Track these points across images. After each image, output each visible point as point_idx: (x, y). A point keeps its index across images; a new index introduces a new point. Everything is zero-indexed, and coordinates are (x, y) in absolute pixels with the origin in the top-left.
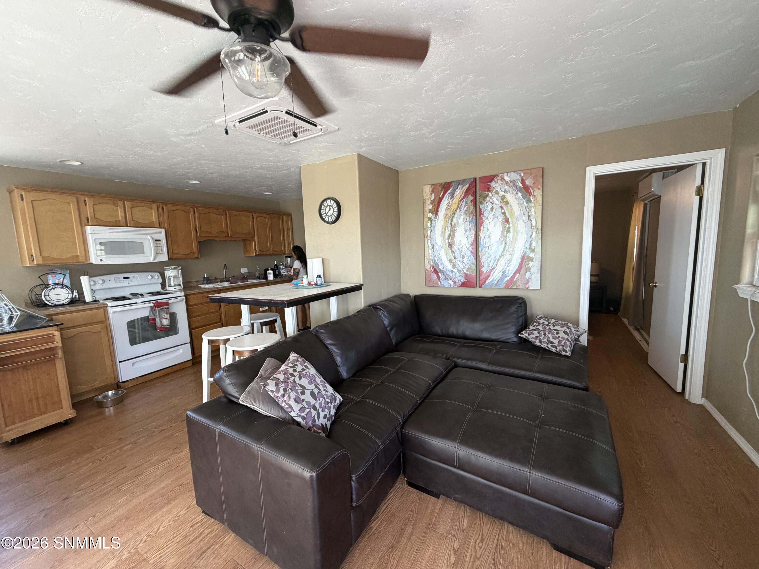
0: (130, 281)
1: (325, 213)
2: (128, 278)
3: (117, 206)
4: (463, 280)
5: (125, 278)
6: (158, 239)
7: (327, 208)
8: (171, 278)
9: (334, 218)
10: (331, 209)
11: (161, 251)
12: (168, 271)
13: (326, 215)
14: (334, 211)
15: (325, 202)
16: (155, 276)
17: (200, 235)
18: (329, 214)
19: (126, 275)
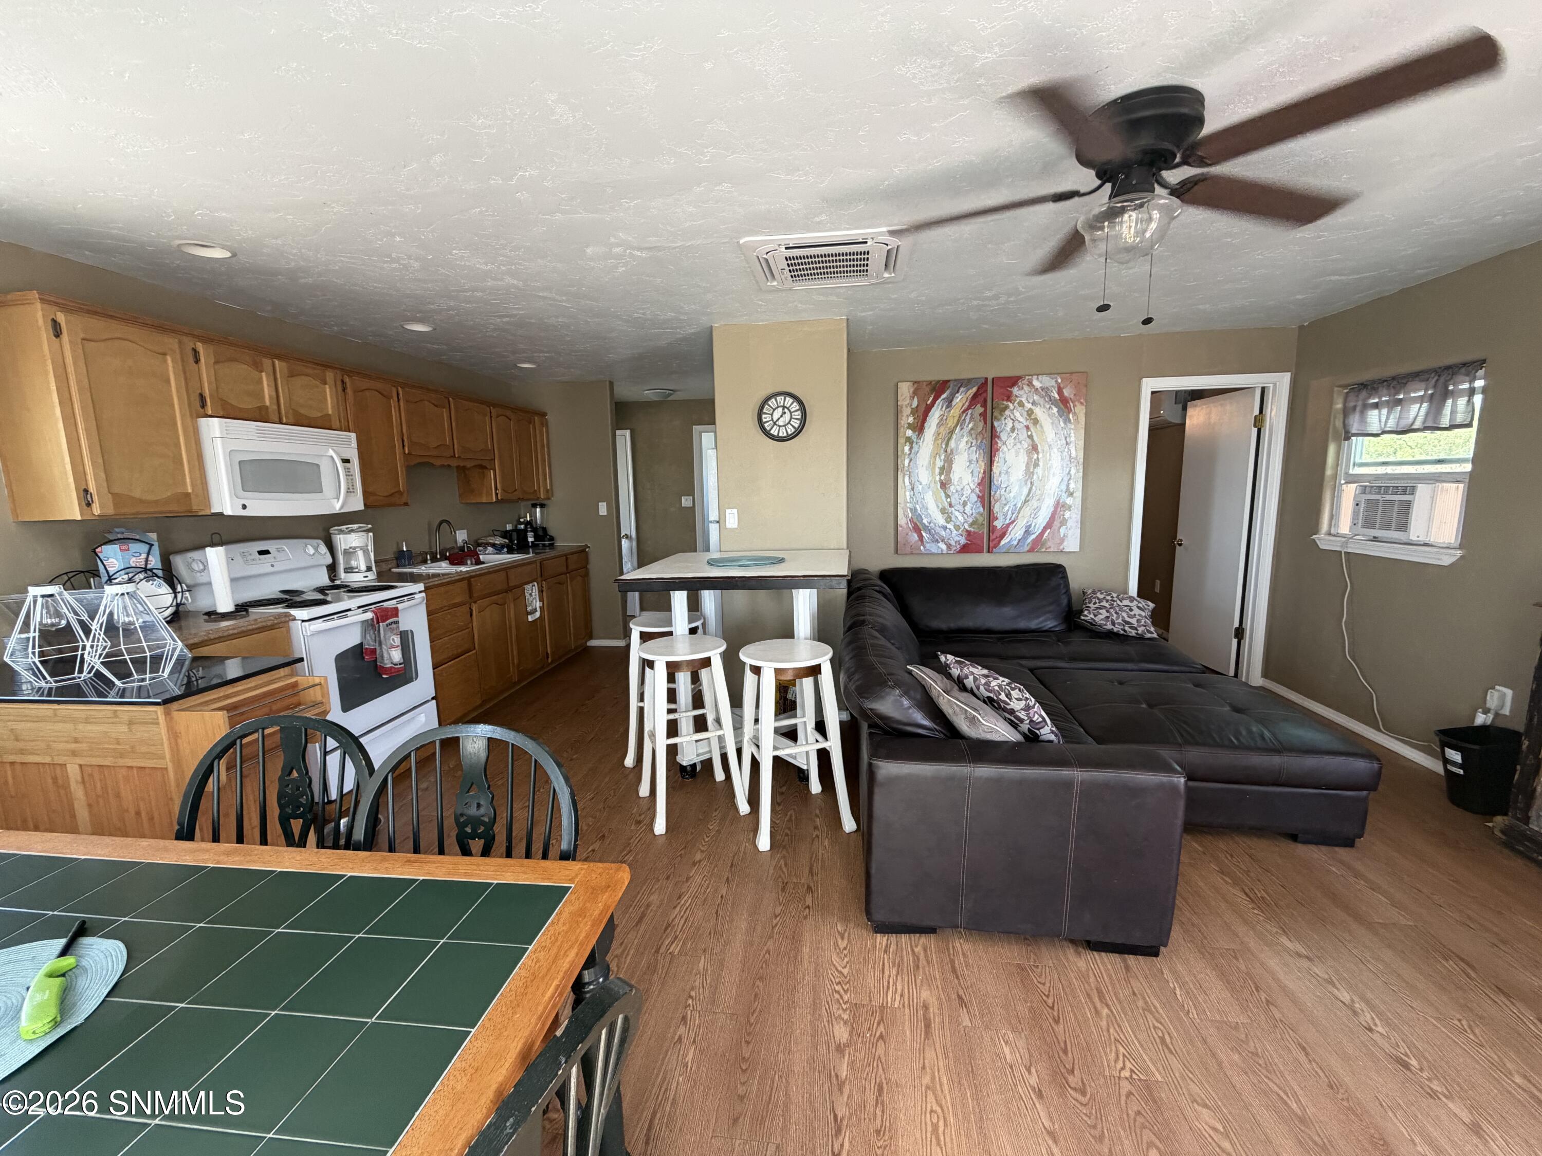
0: (273, 560)
1: (772, 420)
2: (266, 552)
4: (963, 541)
5: (261, 553)
6: (346, 456)
7: (776, 411)
8: (349, 553)
9: (791, 430)
10: (785, 413)
11: (351, 487)
12: (341, 536)
13: (775, 423)
14: (791, 418)
15: (773, 400)
16: (316, 549)
17: (409, 450)
18: (780, 423)
19: (263, 545)
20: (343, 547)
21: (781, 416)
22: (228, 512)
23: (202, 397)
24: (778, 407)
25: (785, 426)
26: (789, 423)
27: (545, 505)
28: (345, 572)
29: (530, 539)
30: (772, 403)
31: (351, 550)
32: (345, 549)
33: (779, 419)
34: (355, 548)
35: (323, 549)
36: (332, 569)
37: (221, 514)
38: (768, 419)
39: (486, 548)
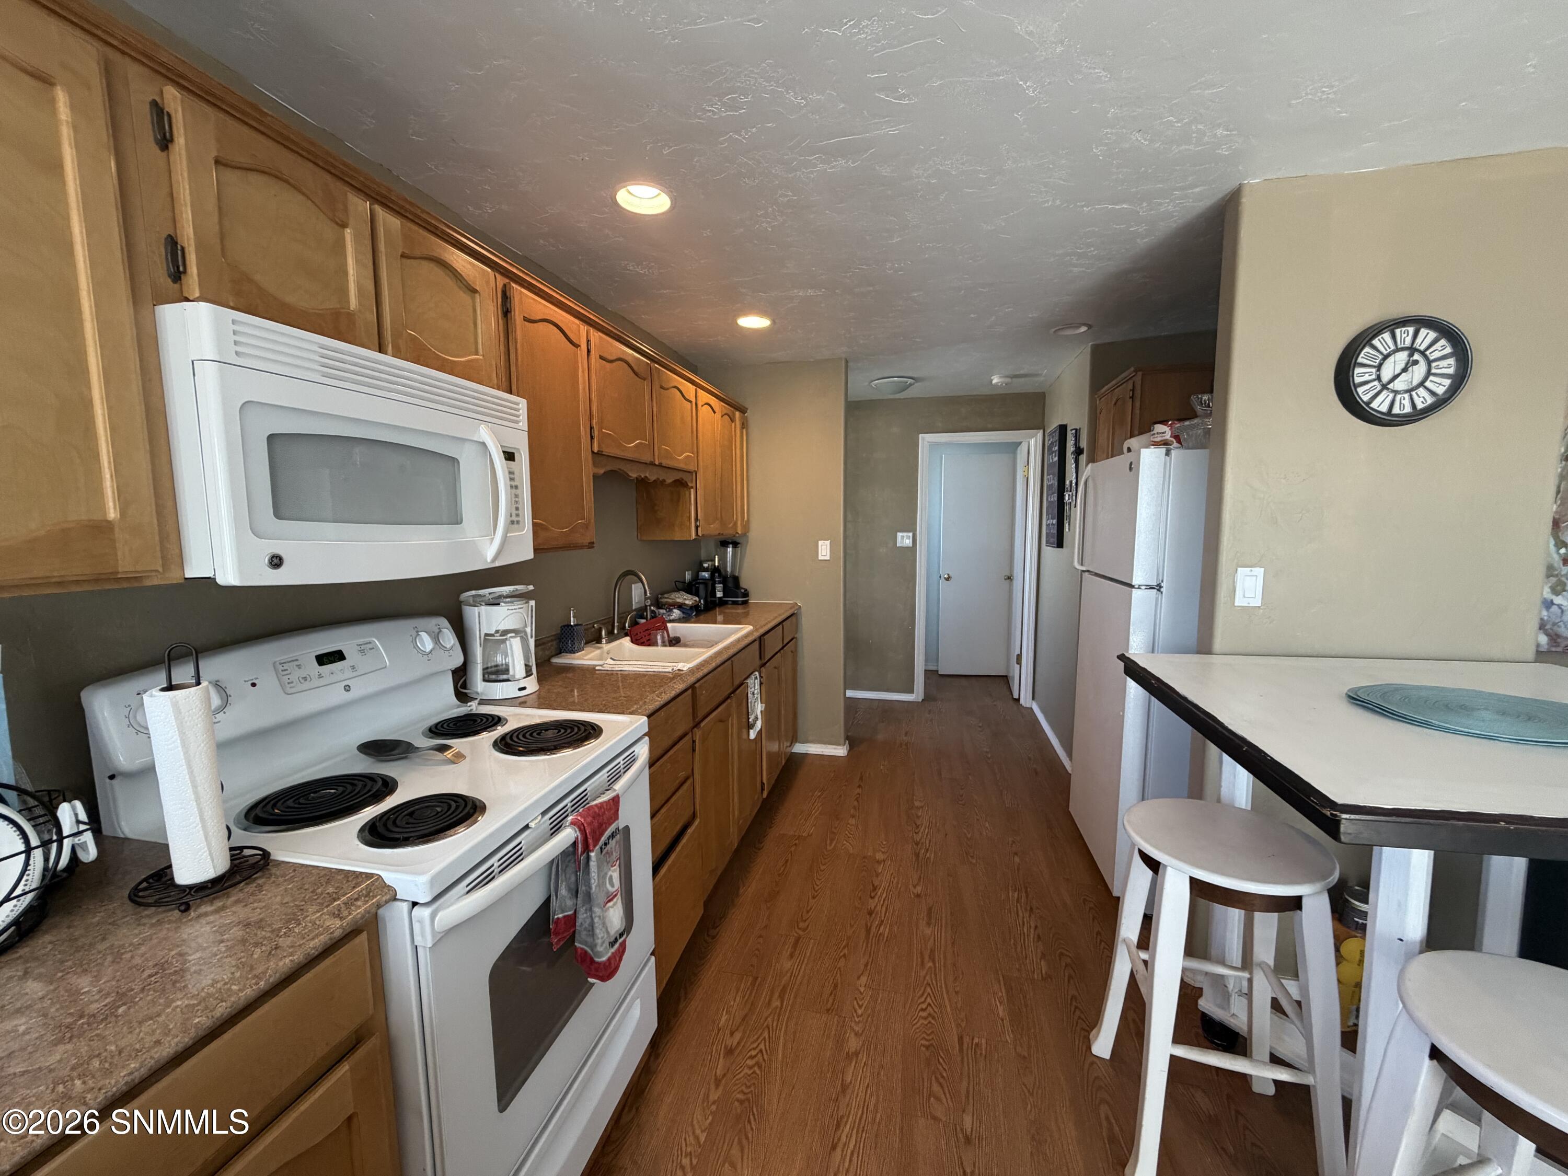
0: (349, 673)
1: (1379, 378)
2: (337, 656)
3: (344, 226)
5: (324, 659)
6: (511, 445)
7: (1391, 359)
8: (495, 640)
9: (1423, 399)
10: (1416, 362)
11: (514, 512)
12: (484, 609)
13: (1384, 387)
14: (1429, 373)
15: (1387, 336)
16: (436, 638)
17: (599, 446)
18: (1399, 385)
19: (327, 641)
20: (483, 632)
21: (1405, 370)
22: (228, 577)
23: (173, 246)
24: (1398, 350)
25: (1409, 391)
26: (1422, 384)
27: (739, 543)
28: (485, 680)
29: (719, 594)
30: (1384, 341)
31: (497, 637)
32: (486, 635)
33: (1396, 377)
34: (505, 632)
35: (449, 638)
36: (461, 676)
37: (209, 582)
38: (1367, 378)
39: (671, 610)
